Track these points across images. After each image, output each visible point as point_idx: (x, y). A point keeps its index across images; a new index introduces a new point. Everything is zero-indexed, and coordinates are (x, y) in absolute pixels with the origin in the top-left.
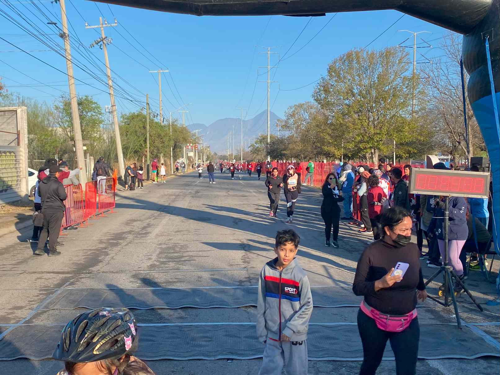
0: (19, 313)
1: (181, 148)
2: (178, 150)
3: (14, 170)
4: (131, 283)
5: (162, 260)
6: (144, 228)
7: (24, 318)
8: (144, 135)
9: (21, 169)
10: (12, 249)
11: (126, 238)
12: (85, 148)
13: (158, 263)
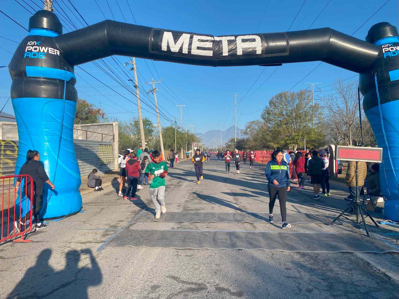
0: (121, 223)
1: (191, 145)
2: (190, 146)
3: (111, 154)
4: (177, 210)
5: (191, 198)
6: (178, 183)
7: (125, 226)
8: (174, 137)
9: (115, 154)
10: (113, 193)
11: (170, 188)
12: (146, 143)
13: (189, 200)
